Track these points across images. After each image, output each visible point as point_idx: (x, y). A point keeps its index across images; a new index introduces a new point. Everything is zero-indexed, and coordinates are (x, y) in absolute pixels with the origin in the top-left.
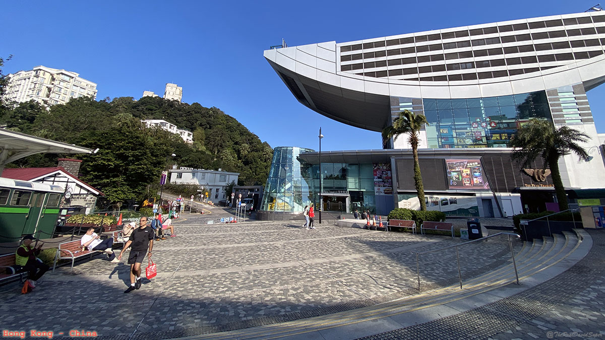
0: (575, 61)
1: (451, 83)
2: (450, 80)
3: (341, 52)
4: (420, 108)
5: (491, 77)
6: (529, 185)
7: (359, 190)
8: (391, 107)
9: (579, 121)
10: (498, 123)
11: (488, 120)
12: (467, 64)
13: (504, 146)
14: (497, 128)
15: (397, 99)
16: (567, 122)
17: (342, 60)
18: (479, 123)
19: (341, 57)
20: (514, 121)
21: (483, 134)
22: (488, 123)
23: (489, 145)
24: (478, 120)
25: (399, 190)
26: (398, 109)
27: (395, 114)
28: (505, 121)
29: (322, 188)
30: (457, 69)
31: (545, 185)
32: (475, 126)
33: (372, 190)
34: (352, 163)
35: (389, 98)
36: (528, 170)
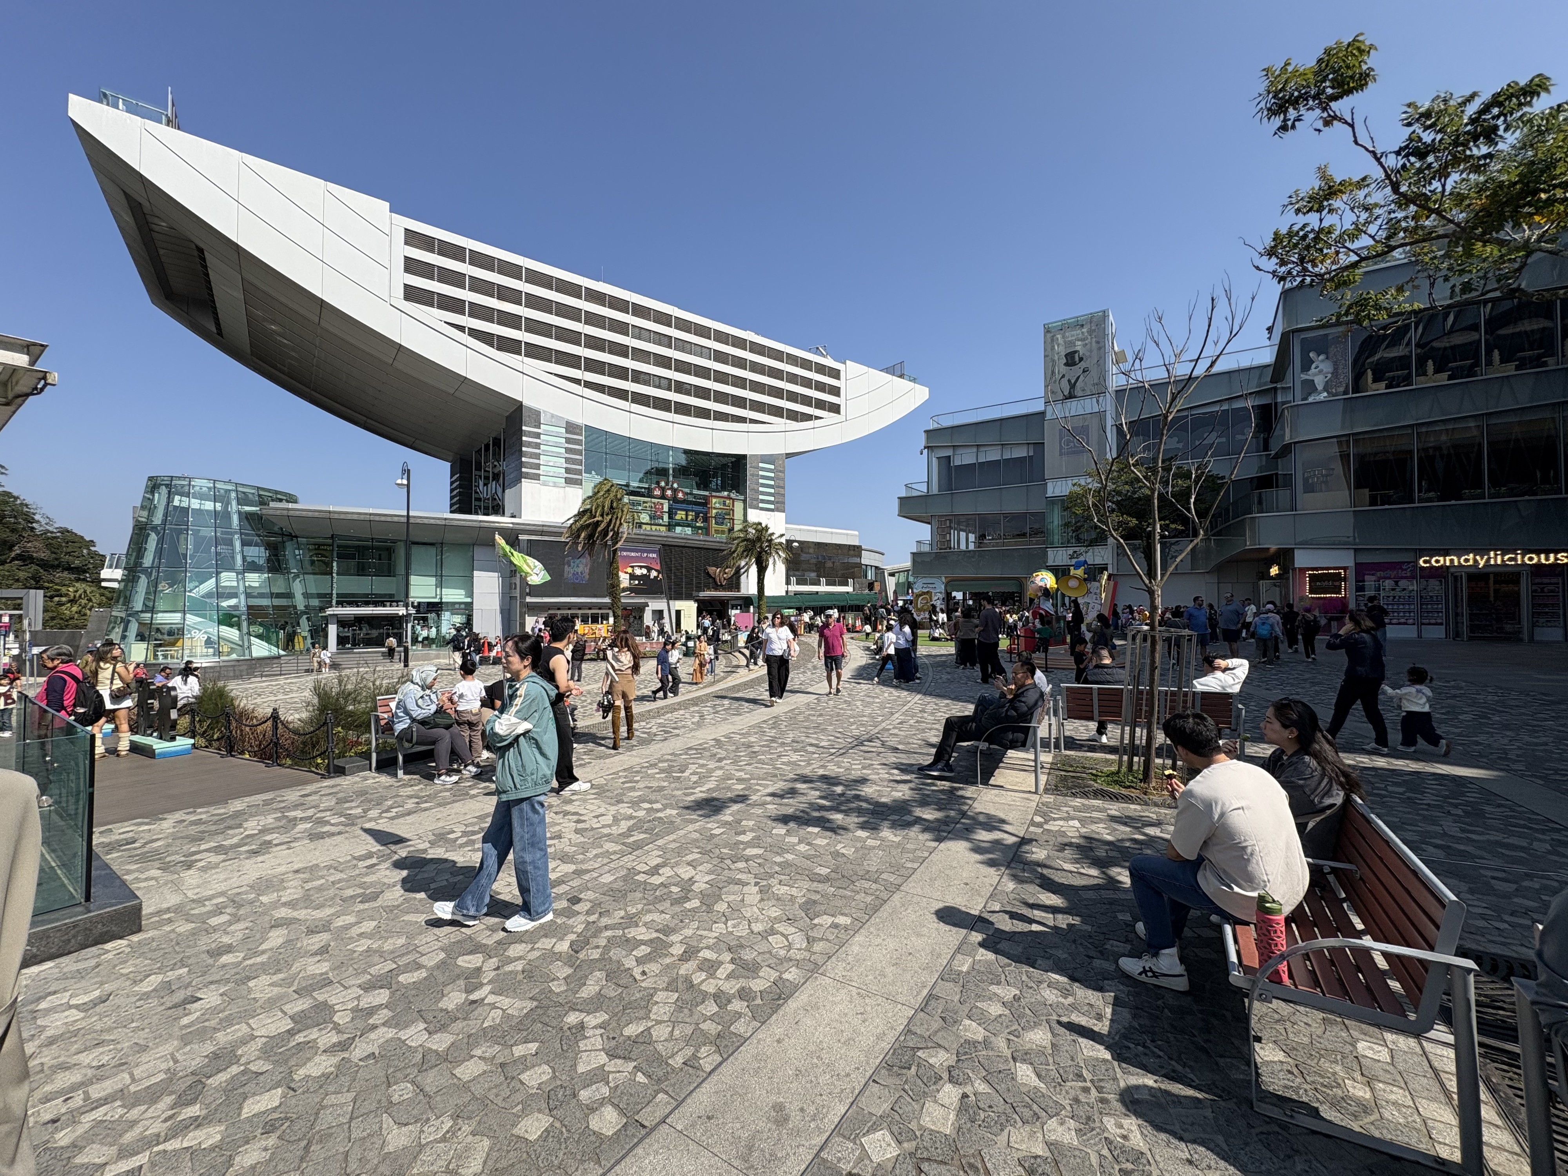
0: (784, 420)
1: (635, 407)
2: (634, 401)
3: (406, 243)
4: (578, 442)
5: (690, 415)
6: (709, 589)
7: (437, 600)
8: (524, 428)
9: (772, 507)
10: (687, 494)
11: (675, 485)
12: (662, 381)
13: (689, 531)
14: (684, 501)
15: (538, 413)
16: (761, 505)
17: (407, 270)
18: (663, 490)
19: (407, 259)
20: (707, 493)
21: (666, 509)
22: (675, 491)
23: (670, 526)
24: (663, 484)
25: (529, 599)
26: (538, 436)
27: (529, 445)
28: (695, 492)
29: (335, 595)
30: (647, 383)
31: (725, 590)
32: (657, 492)
33: (469, 600)
34: (426, 540)
35: (519, 406)
36: (711, 570)
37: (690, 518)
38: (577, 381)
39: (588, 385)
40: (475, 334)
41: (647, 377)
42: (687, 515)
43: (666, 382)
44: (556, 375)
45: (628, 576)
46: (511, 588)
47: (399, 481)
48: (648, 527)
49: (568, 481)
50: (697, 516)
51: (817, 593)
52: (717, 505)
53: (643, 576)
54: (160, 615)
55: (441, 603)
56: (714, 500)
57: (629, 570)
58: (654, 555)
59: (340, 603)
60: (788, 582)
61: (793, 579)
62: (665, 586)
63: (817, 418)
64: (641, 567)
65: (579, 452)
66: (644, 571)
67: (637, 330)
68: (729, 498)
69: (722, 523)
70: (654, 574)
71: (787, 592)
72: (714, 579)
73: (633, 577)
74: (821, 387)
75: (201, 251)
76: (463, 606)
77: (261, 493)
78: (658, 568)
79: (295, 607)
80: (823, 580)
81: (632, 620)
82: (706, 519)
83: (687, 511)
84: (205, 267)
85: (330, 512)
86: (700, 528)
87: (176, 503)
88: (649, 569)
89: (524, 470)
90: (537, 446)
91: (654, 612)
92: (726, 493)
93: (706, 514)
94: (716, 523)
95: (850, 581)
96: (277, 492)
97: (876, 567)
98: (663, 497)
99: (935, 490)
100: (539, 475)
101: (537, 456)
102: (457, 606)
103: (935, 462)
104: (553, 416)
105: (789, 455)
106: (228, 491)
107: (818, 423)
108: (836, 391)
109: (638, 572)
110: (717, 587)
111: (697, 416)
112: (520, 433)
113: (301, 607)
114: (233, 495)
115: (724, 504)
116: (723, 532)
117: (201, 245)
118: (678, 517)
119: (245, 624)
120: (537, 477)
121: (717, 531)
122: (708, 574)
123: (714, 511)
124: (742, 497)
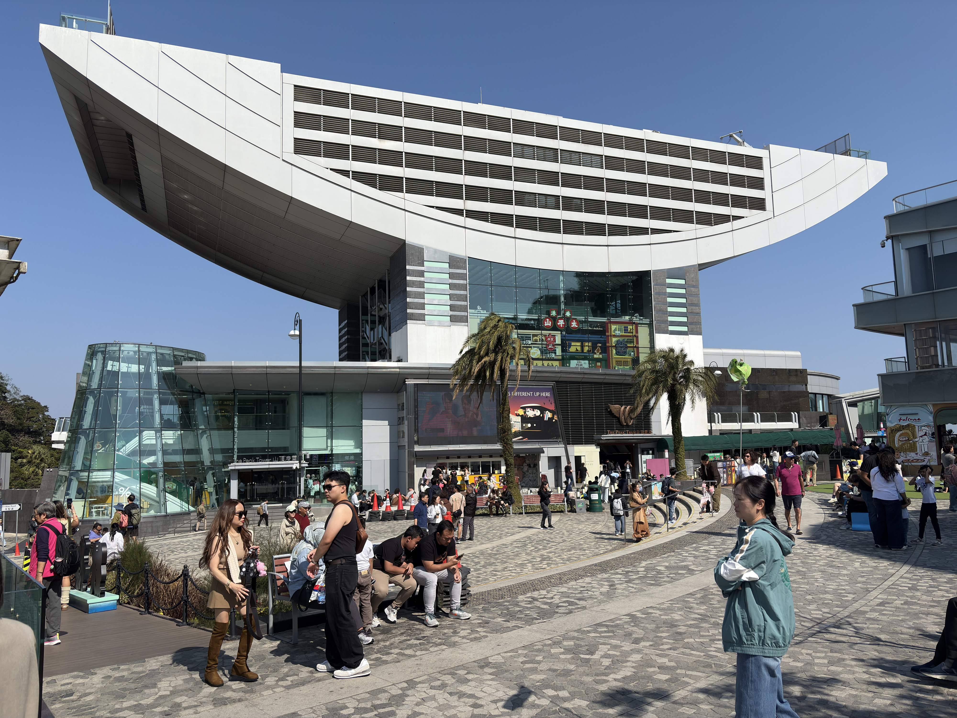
1: (521, 232)
2: (519, 226)
3: (296, 99)
4: (462, 277)
5: (581, 234)
6: (613, 431)
7: (327, 452)
8: (408, 267)
9: (685, 329)
10: (581, 322)
11: (568, 314)
12: (549, 199)
13: (585, 364)
14: (578, 331)
15: (420, 251)
16: (671, 328)
17: (297, 124)
18: (554, 320)
19: (297, 114)
20: (604, 320)
21: (558, 340)
22: (568, 320)
23: (564, 361)
24: (554, 313)
25: (417, 448)
26: (421, 274)
27: (414, 284)
28: (591, 319)
29: (236, 450)
30: (532, 204)
31: (632, 432)
32: (548, 323)
33: (358, 451)
34: (317, 389)
35: (402, 245)
36: (614, 408)
37: (586, 349)
38: (458, 212)
39: (472, 214)
40: (359, 177)
41: (532, 197)
42: (582, 347)
43: (553, 200)
44: (438, 208)
45: (519, 419)
46: (399, 437)
47: (292, 332)
48: (540, 363)
49: (454, 319)
50: (594, 347)
51: (750, 431)
52: (618, 333)
53: (536, 417)
54: (95, 473)
55: (332, 455)
56: (613, 327)
57: (521, 412)
58: (548, 394)
59: (241, 458)
60: (711, 420)
61: (718, 416)
62: (561, 429)
63: (736, 218)
64: (533, 408)
65: (463, 287)
66: (538, 413)
67: (519, 148)
68: (631, 323)
69: (624, 353)
70: (548, 415)
71: (710, 431)
72: (618, 419)
73: (525, 419)
74: (738, 181)
75: (129, 136)
76: (352, 458)
77: (176, 353)
78: (552, 407)
79: (202, 463)
80: (757, 415)
81: (526, 468)
82: (605, 350)
83: (582, 342)
84: (133, 150)
85: (232, 367)
86: (598, 360)
87: (109, 368)
88: (543, 410)
89: (409, 311)
90: (421, 285)
91: (550, 459)
92: (627, 318)
93: (604, 343)
94: (617, 354)
95: (794, 415)
96: (188, 352)
97: (829, 396)
98: (555, 328)
99: (906, 289)
100: (424, 315)
101: (421, 295)
102: (347, 458)
103: (903, 256)
104: (436, 251)
105: (702, 266)
106: (149, 354)
107: (737, 224)
108: (758, 184)
109: (531, 413)
110: (622, 428)
111: (589, 233)
112: (404, 272)
113: (207, 463)
114: (154, 357)
115: (626, 330)
116: (625, 363)
117: (130, 131)
118: (572, 349)
119: (161, 481)
120: (421, 318)
121: (619, 363)
122: (611, 413)
123: (614, 340)
124: (647, 321)
